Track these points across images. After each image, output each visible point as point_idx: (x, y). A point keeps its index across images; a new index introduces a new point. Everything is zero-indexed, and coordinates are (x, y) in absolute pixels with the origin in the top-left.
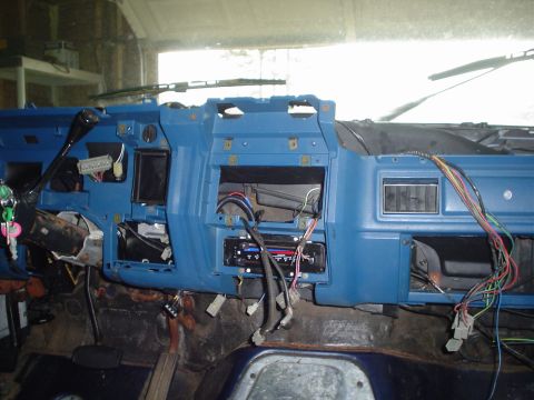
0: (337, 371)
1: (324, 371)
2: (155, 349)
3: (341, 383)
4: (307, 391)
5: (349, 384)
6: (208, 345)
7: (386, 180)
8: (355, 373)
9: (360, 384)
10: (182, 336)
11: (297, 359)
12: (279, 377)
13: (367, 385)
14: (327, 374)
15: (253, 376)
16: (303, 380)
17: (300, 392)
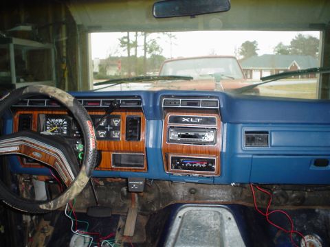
0: (219, 214)
1: (213, 214)
2: (121, 205)
3: (222, 218)
4: (207, 223)
5: (225, 219)
6: (152, 203)
7: (246, 132)
8: (227, 214)
9: (230, 219)
10: (137, 198)
11: (199, 208)
12: (193, 218)
13: (233, 219)
14: (215, 215)
15: (180, 217)
16: (205, 218)
17: (204, 223)
